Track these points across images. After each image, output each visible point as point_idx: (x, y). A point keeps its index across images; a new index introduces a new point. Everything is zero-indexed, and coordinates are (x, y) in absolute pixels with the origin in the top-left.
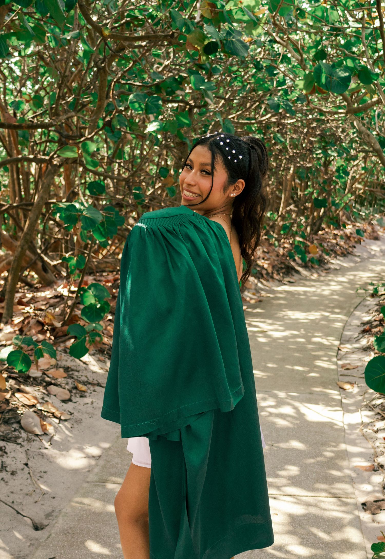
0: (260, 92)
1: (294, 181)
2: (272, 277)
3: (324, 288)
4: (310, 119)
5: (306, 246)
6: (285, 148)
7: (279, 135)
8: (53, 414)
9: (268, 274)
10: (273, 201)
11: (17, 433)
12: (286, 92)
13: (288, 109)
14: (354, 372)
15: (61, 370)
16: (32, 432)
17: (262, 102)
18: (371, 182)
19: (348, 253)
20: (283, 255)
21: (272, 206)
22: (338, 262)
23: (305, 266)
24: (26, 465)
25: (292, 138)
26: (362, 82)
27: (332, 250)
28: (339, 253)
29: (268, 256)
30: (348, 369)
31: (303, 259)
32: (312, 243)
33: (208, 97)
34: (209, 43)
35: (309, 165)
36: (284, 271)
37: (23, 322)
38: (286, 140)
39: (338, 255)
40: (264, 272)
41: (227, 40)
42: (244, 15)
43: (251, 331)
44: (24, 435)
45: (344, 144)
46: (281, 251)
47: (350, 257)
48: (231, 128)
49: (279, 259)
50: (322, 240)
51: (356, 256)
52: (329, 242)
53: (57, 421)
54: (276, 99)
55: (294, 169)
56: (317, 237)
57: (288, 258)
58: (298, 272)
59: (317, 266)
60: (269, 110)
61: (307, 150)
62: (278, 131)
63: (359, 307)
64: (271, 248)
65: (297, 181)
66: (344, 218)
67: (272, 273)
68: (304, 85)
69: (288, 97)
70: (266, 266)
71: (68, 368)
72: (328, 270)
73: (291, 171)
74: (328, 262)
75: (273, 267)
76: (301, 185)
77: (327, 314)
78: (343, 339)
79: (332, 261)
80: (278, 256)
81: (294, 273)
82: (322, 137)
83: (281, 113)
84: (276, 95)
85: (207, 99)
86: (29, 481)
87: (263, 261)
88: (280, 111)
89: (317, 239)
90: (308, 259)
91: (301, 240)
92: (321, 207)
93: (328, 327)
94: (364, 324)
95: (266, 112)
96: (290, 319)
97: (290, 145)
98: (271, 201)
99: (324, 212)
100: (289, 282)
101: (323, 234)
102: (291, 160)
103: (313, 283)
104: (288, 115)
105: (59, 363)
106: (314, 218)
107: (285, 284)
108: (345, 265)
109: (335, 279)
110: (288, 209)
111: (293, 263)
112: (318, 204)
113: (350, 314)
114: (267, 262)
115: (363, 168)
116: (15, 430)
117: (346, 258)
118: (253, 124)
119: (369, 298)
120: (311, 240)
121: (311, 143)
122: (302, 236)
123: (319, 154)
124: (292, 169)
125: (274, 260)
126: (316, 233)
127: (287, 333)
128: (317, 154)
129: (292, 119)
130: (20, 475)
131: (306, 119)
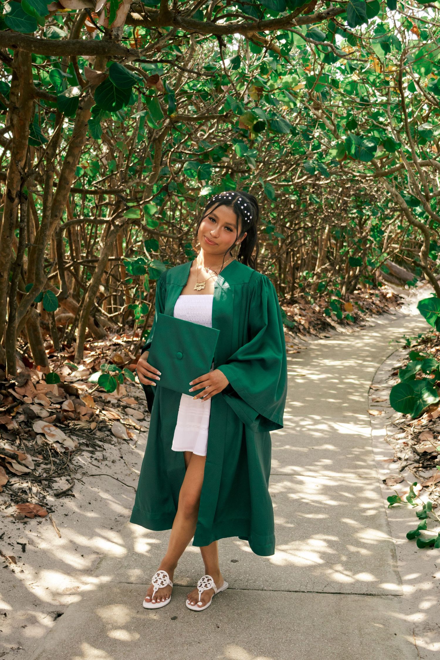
0: (297, 156)
1: (330, 240)
2: (309, 332)
3: (358, 341)
4: (344, 180)
5: (342, 304)
6: (320, 207)
7: (314, 196)
8: (134, 427)
9: (304, 329)
10: (309, 261)
11: (109, 438)
12: (321, 156)
13: (323, 172)
14: (383, 404)
15: (133, 399)
16: (121, 438)
17: (298, 165)
18: (408, 241)
19: (384, 312)
20: (319, 312)
21: (308, 266)
22: (373, 319)
23: (341, 323)
24: (122, 458)
25: (327, 198)
26: (387, 151)
27: (367, 309)
28: (374, 311)
29: (304, 313)
30: (378, 402)
31: (339, 316)
32: (348, 301)
33: (251, 163)
34: (258, 123)
35: (343, 224)
36: (320, 326)
37: (94, 361)
38: (321, 200)
39: (374, 313)
40: (301, 327)
41: (272, 120)
42: (285, 97)
43: (290, 375)
44: (115, 439)
45: (379, 204)
46: (317, 309)
47: (386, 315)
48: (272, 191)
49: (315, 315)
50: (358, 298)
51: (392, 314)
52: (364, 301)
53: (138, 432)
54: (311, 162)
55: (329, 228)
56: (352, 296)
57: (324, 315)
58: (333, 328)
59: (352, 323)
60: (305, 172)
61: (342, 210)
62: (313, 192)
63: (391, 357)
64: (307, 306)
65: (333, 241)
66: (381, 278)
67: (309, 328)
68: (337, 153)
69: (323, 161)
70: (303, 322)
71: (138, 397)
72: (363, 327)
73: (326, 231)
74: (363, 320)
75: (310, 323)
76: (336, 245)
77: (360, 362)
78: (375, 381)
79: (367, 319)
80: (314, 312)
81: (330, 329)
82: (357, 196)
83: (316, 175)
84: (311, 158)
85: (250, 165)
86: (126, 467)
87: (300, 317)
88: (316, 173)
89: (352, 298)
90: (343, 316)
91: (336, 298)
92: (357, 266)
93: (362, 371)
94: (395, 369)
95: (302, 174)
96: (326, 366)
97: (326, 205)
98: (307, 261)
99: (360, 271)
100: (325, 337)
101: (359, 294)
102: (326, 220)
103: (347, 338)
104: (323, 177)
105: (130, 394)
106: (349, 277)
107: (321, 339)
108: (379, 322)
109: (370, 334)
110: (323, 267)
111: (329, 320)
112: (354, 262)
113: (382, 362)
114: (303, 318)
115: (399, 227)
116: (108, 436)
117: (382, 316)
118: (290, 185)
119: (401, 350)
120: (347, 299)
121: (345, 203)
122: (337, 295)
123: (355, 213)
124: (327, 228)
125: (311, 317)
126: (352, 293)
127: (323, 376)
128: (352, 214)
129: (327, 180)
130: (118, 463)
131: (341, 180)
